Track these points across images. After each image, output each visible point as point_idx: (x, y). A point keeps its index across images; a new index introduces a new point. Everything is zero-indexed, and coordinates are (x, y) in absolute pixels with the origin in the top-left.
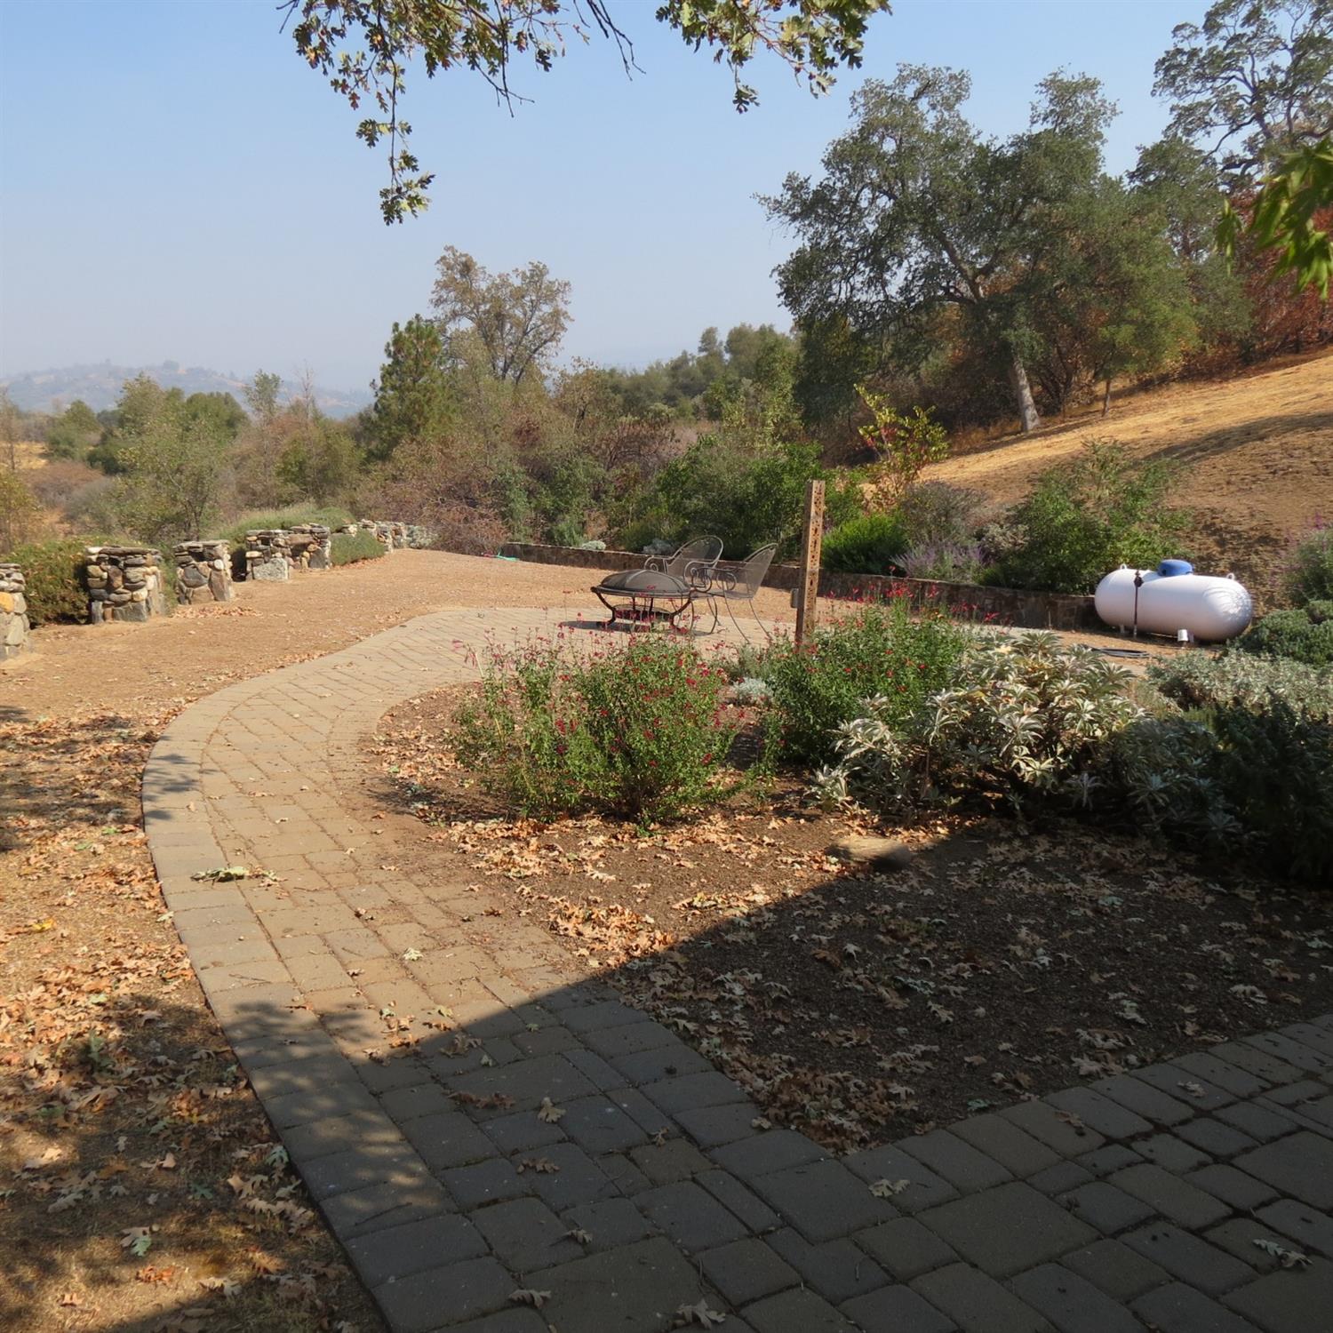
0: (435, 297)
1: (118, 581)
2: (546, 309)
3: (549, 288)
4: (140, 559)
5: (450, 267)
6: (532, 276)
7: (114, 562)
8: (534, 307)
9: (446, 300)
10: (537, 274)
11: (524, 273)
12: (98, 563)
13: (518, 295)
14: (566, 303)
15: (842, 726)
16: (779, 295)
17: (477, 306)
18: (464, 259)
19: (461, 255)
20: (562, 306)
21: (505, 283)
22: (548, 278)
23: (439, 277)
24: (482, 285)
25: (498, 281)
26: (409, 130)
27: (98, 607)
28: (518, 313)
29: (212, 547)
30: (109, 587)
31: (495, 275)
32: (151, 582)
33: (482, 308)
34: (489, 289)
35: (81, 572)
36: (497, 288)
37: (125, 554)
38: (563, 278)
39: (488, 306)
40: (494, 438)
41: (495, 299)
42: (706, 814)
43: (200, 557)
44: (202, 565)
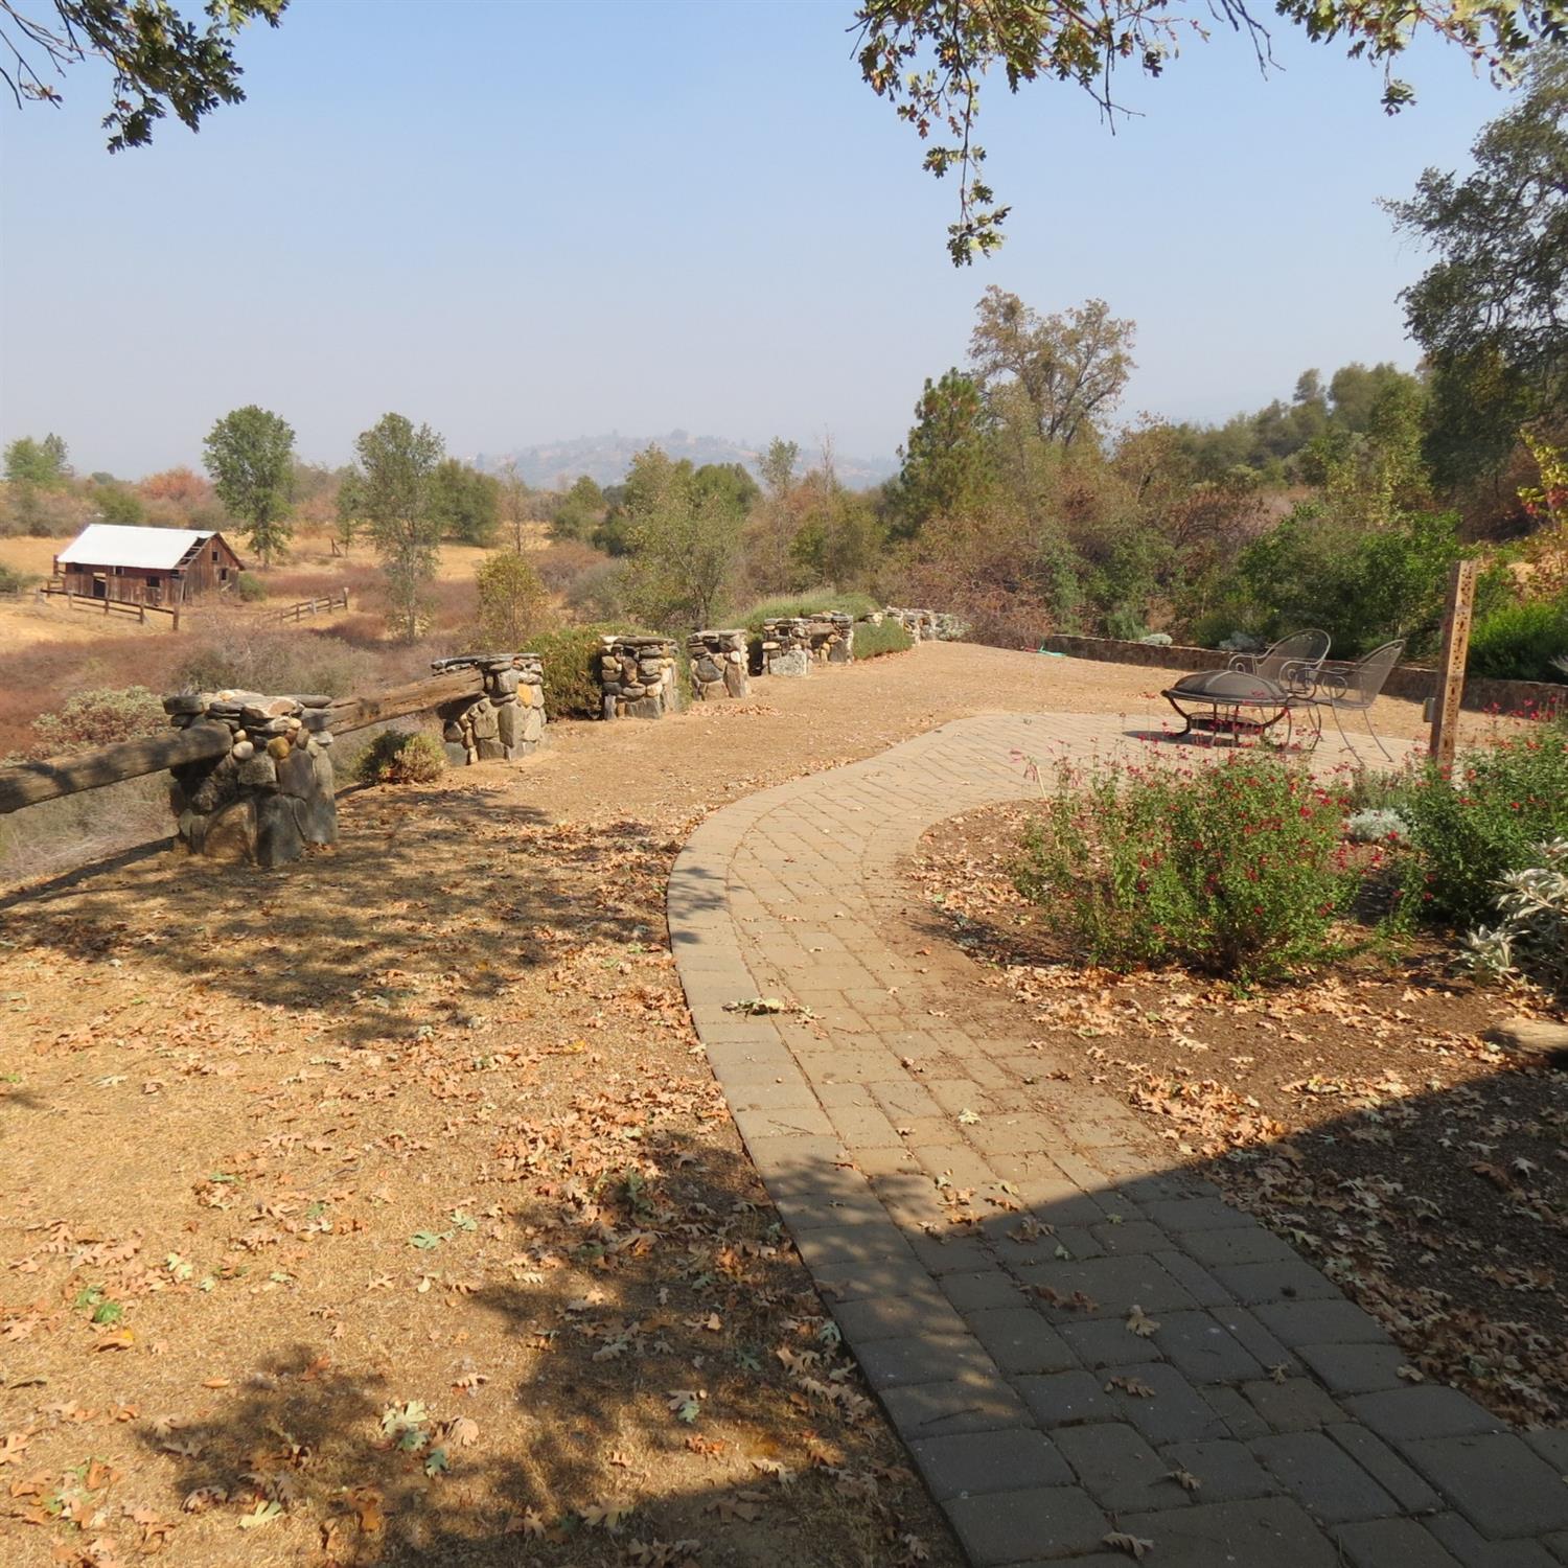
0: (973, 346)
1: (633, 674)
2: (1105, 354)
3: (1108, 330)
4: (655, 650)
5: (992, 311)
6: (1089, 316)
7: (629, 653)
8: (1091, 352)
9: (985, 350)
10: (1094, 314)
11: (1079, 313)
12: (613, 653)
13: (1072, 339)
14: (1129, 346)
15: (1508, 877)
16: (1406, 325)
17: (1022, 355)
18: (1008, 300)
19: (1006, 296)
20: (1124, 351)
21: (1056, 326)
22: (1107, 318)
23: (979, 323)
24: (1029, 330)
25: (1048, 324)
26: (982, 156)
27: (611, 701)
28: (1071, 361)
29: (728, 637)
30: (624, 680)
31: (1045, 317)
32: (667, 675)
33: (1028, 356)
34: (1037, 335)
35: (596, 663)
36: (1047, 332)
37: (641, 644)
38: (1126, 318)
39: (1035, 354)
40: (1039, 509)
41: (1042, 345)
42: (1320, 977)
43: (716, 648)
44: (718, 657)
